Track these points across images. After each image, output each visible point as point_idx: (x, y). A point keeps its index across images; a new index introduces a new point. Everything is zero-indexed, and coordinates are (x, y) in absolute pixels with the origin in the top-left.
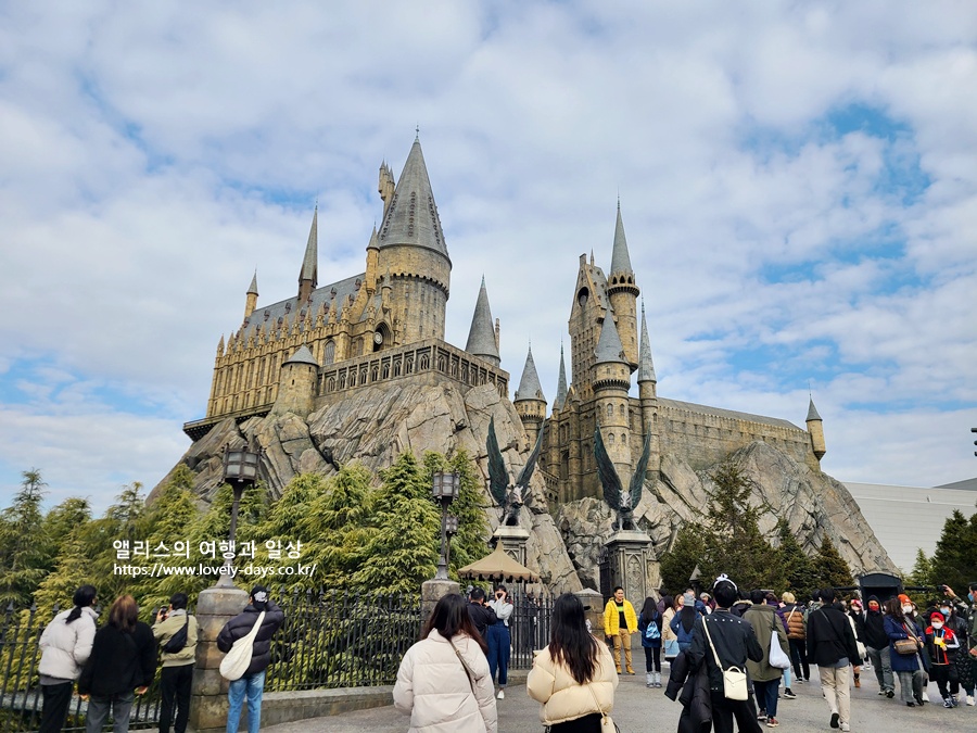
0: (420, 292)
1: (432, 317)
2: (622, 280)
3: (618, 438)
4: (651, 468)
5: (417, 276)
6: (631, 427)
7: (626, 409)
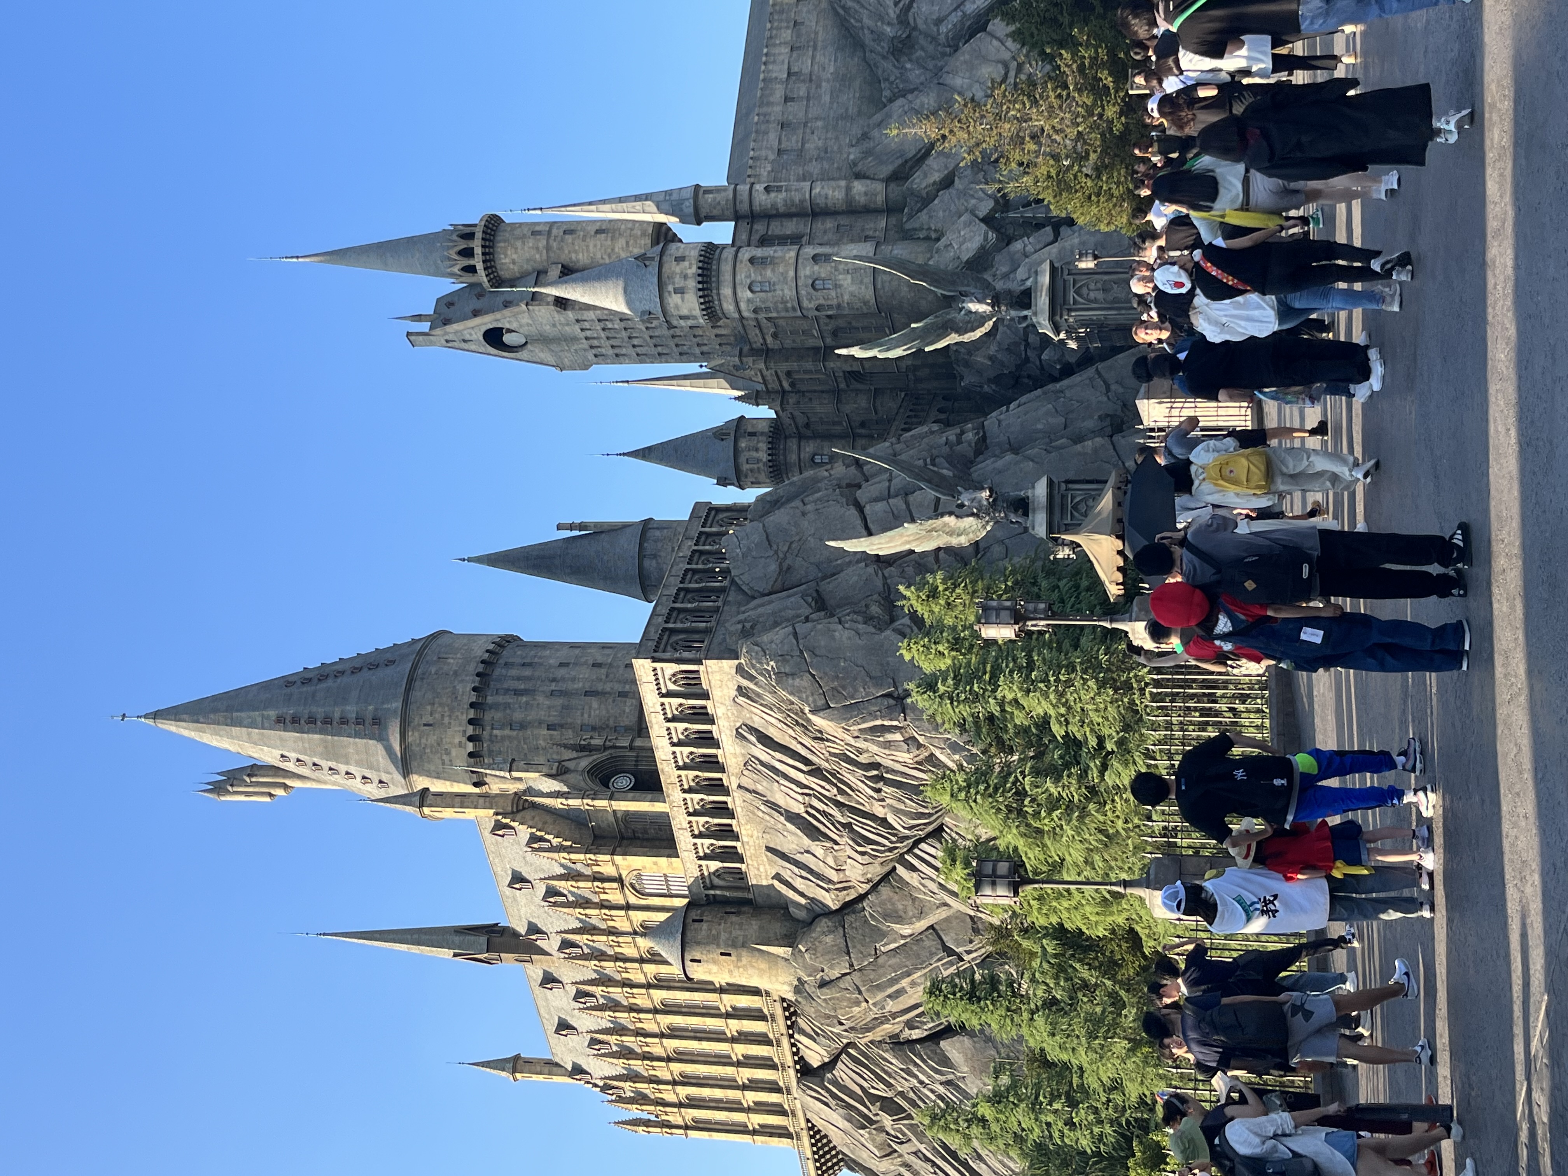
0: (509, 699)
1: (563, 672)
2: (468, 253)
3: (823, 270)
4: (880, 199)
5: (472, 705)
6: (795, 239)
7: (759, 252)
